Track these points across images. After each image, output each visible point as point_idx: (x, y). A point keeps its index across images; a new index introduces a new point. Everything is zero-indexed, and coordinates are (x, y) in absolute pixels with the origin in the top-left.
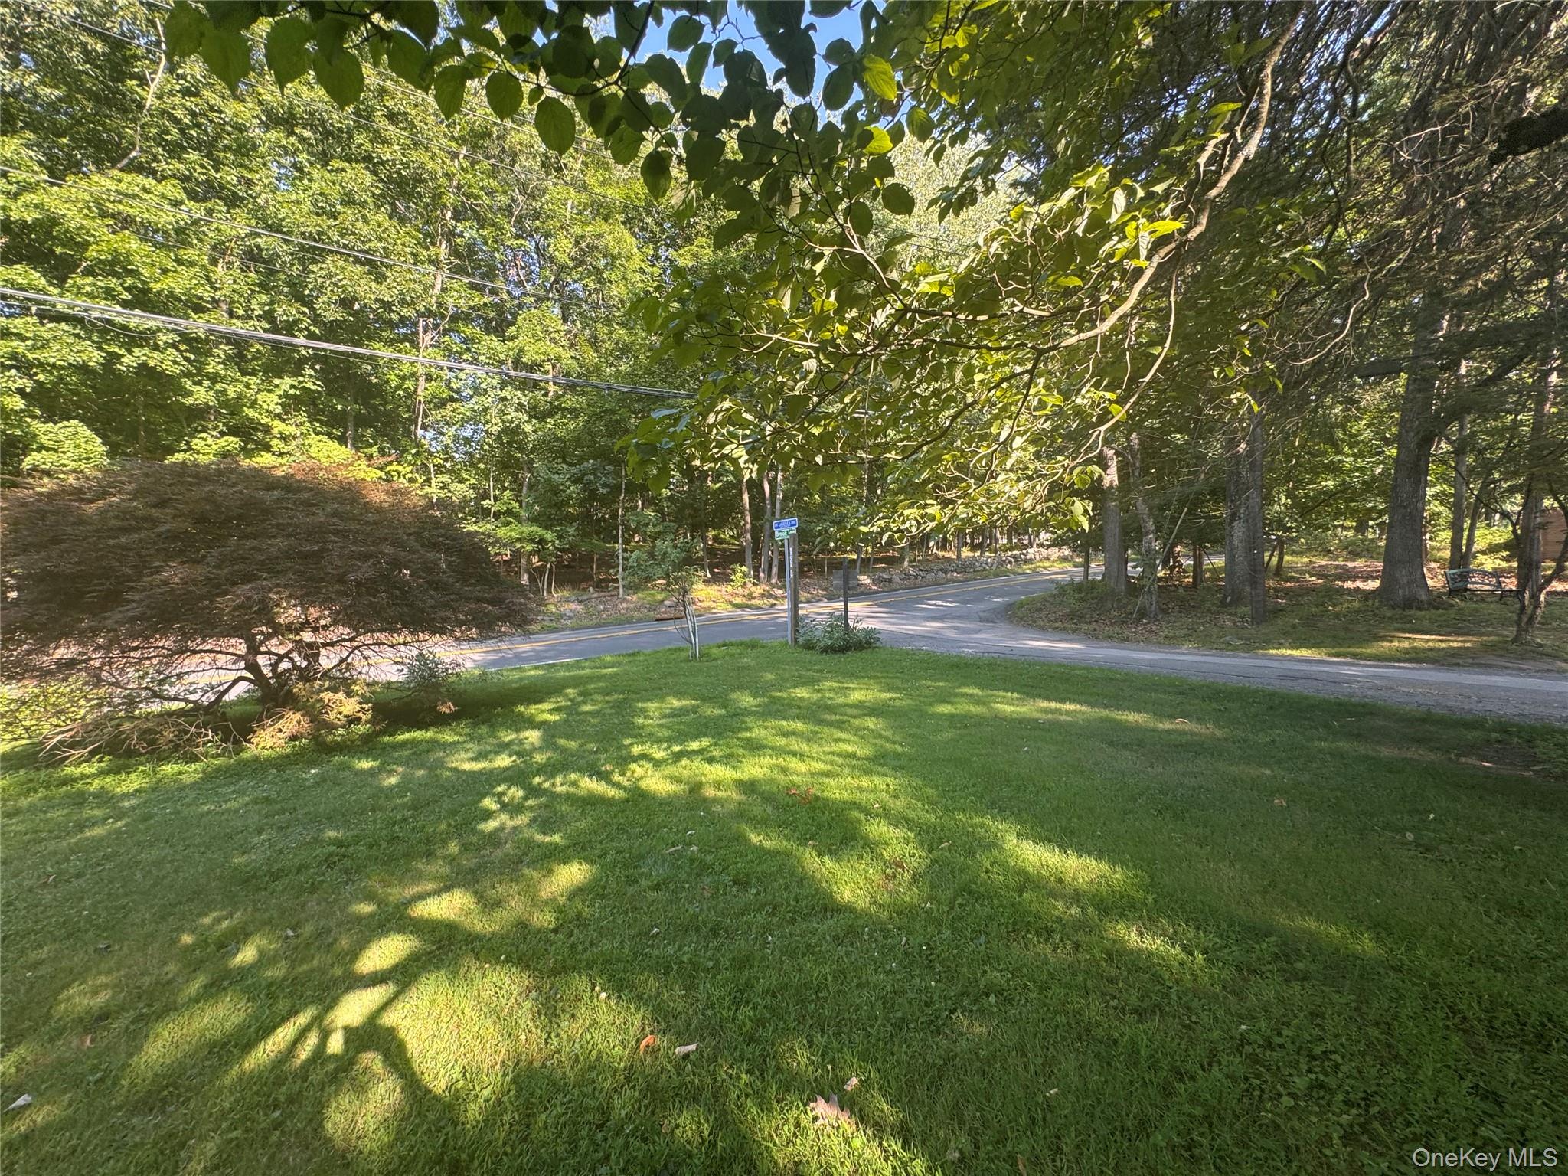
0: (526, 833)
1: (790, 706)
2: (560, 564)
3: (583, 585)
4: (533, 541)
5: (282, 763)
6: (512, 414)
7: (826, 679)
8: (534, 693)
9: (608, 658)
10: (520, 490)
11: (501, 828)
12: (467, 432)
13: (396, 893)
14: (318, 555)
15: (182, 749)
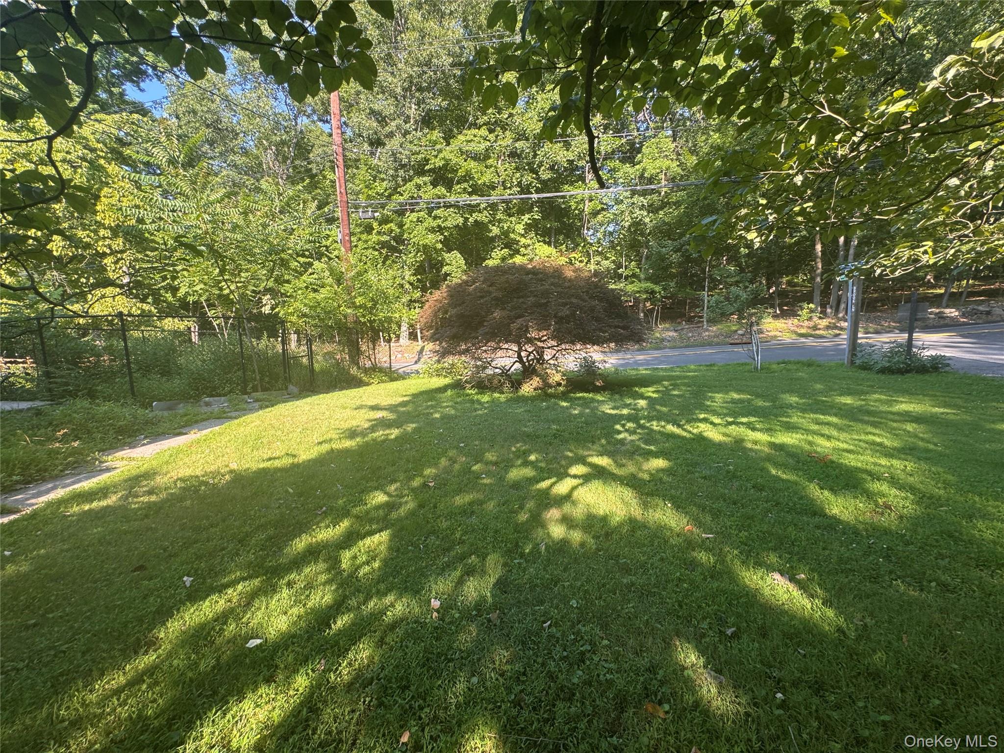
0: (637, 443)
1: (832, 407)
2: (664, 307)
3: (679, 320)
4: (647, 292)
5: (532, 399)
6: (638, 212)
7: (875, 393)
8: (645, 382)
9: (692, 367)
10: (640, 261)
11: (625, 439)
12: (611, 228)
13: (581, 452)
14: (546, 305)
15: (499, 388)
